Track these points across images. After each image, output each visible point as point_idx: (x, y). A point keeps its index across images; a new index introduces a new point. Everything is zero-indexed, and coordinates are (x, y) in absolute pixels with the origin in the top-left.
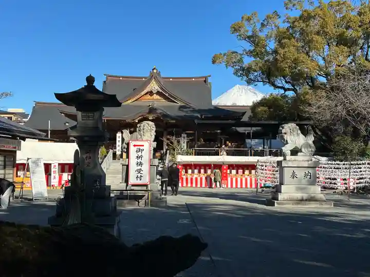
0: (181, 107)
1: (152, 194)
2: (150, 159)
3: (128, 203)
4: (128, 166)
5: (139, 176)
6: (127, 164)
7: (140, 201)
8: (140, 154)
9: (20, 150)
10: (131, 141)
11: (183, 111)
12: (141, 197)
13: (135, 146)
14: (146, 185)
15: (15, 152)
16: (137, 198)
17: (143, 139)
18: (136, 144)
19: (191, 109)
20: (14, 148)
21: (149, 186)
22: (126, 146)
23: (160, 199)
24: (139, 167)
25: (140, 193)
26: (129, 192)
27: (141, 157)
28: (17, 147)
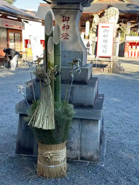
0: (128, 5)
1: (114, 64)
2: (114, 38)
3: (96, 70)
4: (97, 43)
5: (105, 50)
6: (96, 41)
7: (104, 68)
8: (106, 33)
9: (24, 29)
10: (99, 24)
11: (129, 7)
12: (105, 66)
13: (102, 27)
14: (109, 57)
15: (21, 31)
16: (103, 66)
17: (109, 22)
18: (103, 26)
19: (135, 6)
20: (20, 28)
21: (111, 58)
22: (96, 28)
23: (120, 68)
24: (105, 44)
25: (105, 63)
26: (97, 62)
27: (107, 36)
28: (22, 27)
